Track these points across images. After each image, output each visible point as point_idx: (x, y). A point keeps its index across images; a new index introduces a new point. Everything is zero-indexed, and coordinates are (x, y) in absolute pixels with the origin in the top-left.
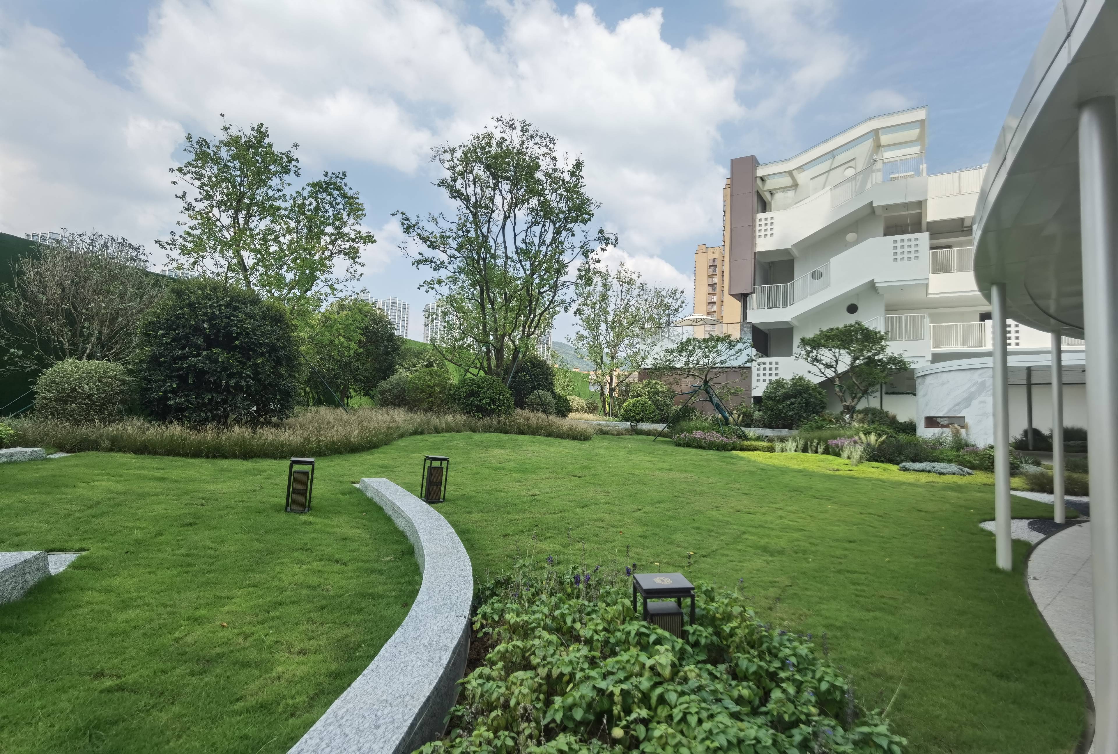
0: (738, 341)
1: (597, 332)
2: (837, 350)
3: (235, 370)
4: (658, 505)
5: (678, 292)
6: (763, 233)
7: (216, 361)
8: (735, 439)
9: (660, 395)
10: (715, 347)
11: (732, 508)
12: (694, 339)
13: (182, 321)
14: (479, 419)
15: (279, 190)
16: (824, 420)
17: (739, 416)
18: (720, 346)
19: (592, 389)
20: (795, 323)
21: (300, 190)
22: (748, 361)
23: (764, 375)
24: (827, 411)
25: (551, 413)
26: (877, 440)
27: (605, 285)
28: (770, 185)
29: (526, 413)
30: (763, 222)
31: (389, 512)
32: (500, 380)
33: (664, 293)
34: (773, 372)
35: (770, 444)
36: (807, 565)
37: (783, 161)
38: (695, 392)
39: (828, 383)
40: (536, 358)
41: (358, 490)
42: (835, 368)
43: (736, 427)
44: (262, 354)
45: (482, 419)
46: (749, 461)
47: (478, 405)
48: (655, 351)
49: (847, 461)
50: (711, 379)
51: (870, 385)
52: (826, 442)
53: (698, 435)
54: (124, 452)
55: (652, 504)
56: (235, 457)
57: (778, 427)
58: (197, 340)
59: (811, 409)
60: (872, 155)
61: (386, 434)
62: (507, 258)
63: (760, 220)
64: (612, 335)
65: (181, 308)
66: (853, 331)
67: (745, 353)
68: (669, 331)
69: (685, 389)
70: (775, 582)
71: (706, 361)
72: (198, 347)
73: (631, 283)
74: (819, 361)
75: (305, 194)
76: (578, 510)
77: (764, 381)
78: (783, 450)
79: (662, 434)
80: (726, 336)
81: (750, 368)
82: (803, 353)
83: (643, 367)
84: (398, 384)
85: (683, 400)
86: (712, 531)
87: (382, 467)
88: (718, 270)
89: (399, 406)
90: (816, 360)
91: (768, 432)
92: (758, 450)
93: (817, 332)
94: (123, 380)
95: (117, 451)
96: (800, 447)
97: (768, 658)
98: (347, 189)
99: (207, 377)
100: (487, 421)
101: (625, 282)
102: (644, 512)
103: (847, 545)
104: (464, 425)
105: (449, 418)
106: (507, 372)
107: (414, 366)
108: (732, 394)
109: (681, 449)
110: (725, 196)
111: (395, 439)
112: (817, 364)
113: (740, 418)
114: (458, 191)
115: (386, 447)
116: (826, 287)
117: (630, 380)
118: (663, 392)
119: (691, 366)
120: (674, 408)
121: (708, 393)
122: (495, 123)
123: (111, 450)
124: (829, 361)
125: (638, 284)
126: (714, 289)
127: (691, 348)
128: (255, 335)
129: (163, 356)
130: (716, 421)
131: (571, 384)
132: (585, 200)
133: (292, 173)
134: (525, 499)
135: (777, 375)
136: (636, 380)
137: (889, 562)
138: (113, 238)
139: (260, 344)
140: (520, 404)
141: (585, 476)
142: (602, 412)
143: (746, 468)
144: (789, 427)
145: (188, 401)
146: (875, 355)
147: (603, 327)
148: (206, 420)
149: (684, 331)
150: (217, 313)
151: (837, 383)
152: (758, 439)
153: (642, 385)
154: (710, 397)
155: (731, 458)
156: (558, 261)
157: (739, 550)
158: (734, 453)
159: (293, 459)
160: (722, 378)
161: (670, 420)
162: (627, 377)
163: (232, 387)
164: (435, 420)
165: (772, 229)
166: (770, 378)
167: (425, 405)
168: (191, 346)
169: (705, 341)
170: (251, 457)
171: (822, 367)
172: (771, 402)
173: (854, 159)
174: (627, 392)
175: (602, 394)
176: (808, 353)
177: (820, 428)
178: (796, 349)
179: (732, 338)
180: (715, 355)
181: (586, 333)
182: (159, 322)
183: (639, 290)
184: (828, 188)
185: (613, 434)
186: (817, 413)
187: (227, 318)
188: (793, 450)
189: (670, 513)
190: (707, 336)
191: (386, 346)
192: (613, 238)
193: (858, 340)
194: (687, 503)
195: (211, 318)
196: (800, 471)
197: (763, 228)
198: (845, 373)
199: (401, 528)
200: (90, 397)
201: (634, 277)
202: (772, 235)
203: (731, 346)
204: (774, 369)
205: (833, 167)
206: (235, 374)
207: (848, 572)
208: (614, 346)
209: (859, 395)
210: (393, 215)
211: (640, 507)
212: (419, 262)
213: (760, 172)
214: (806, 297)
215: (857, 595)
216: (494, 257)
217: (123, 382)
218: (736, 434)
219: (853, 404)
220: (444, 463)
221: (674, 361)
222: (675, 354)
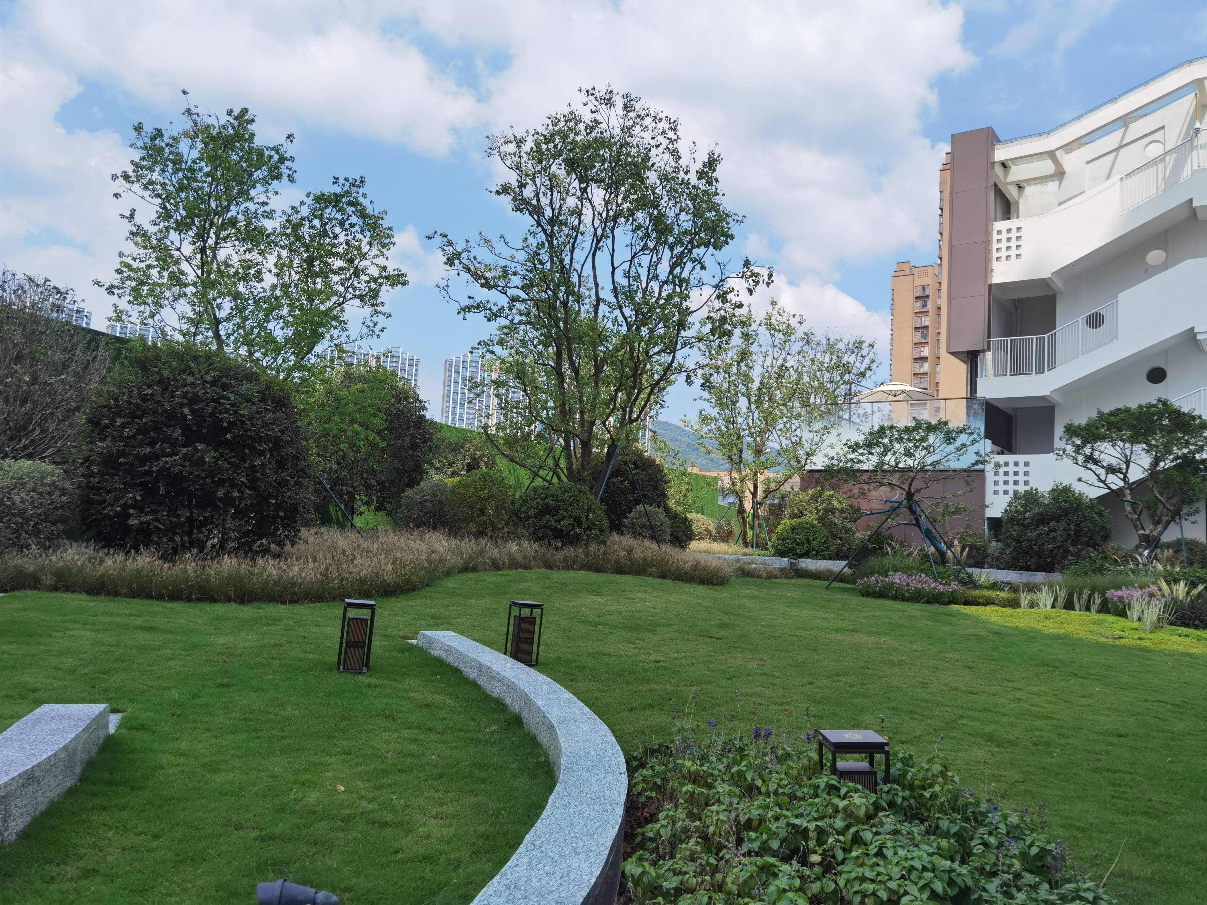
0: (960, 431)
1: (732, 411)
2: (1127, 445)
3: (225, 476)
4: (837, 678)
5: (865, 346)
6: (1003, 254)
7: (201, 462)
8: (955, 586)
9: (837, 514)
10: (924, 439)
11: (945, 685)
12: (892, 428)
13: (150, 405)
14: (557, 549)
15: (264, 204)
16: (1105, 558)
17: (963, 550)
18: (931, 439)
19: (723, 502)
20: (1057, 398)
21: (297, 204)
22: (977, 463)
23: (1006, 483)
24: (1112, 544)
25: (664, 541)
26: (1188, 593)
27: (746, 336)
28: (1016, 173)
29: (627, 540)
30: (1004, 236)
31: (472, 674)
32: (586, 488)
33: (841, 346)
34: (1021, 478)
35: (1012, 595)
36: (1049, 760)
37: (1040, 135)
38: (892, 511)
39: (1115, 496)
40: (639, 454)
41: (418, 648)
42: (1125, 475)
43: (957, 567)
44: (262, 453)
45: (562, 549)
46: (977, 621)
47: (556, 527)
48: (827, 443)
49: (1136, 625)
50: (918, 491)
51: (1184, 502)
52: (1103, 594)
53: (897, 578)
54: (74, 592)
55: (829, 677)
56: (228, 600)
57: (1027, 569)
58: (173, 431)
59: (1085, 539)
60: (1192, 121)
61: (428, 571)
62: (598, 300)
63: (999, 232)
64: (756, 415)
65: (149, 386)
66: (1154, 414)
67: (972, 449)
68: (850, 408)
69: (877, 506)
70: (1001, 776)
71: (910, 462)
72: (173, 443)
73: (788, 332)
74: (1096, 462)
75: (305, 211)
76: (724, 682)
77: (1006, 492)
78: (1033, 605)
79: (839, 577)
80: (940, 423)
81: (983, 471)
82: (1070, 448)
83: (808, 467)
84: (434, 494)
85: (874, 522)
86: (915, 713)
87: (433, 617)
88: (930, 305)
89: (435, 528)
90: (1091, 459)
91: (1012, 576)
92: (993, 603)
93: (1094, 415)
94: (64, 489)
95: (64, 591)
96: (1061, 601)
97: (973, 824)
98: (365, 202)
99: (186, 485)
100: (568, 552)
101: (779, 331)
102: (817, 687)
103: (1115, 740)
104: (535, 559)
105: (513, 547)
106: (596, 476)
107: (451, 465)
108: (951, 514)
109: (869, 600)
110: (942, 183)
111: (439, 578)
112: (1094, 467)
113: (965, 553)
114: (526, 202)
115: (428, 589)
116: (1111, 341)
117: (786, 487)
118: (842, 511)
119: (886, 467)
120: (859, 535)
121: (913, 512)
122: (584, 98)
123: (55, 588)
124: (1114, 462)
125: (800, 334)
126: (925, 336)
127: (886, 441)
128: (253, 425)
129: (123, 454)
130: (925, 557)
131: (691, 495)
132: (723, 217)
133: (285, 179)
134: (647, 666)
135: (1026, 483)
136: (797, 489)
137: (1171, 762)
138: (30, 279)
139: (261, 437)
140: (616, 527)
141: (727, 638)
142: (740, 541)
143: (970, 631)
144: (1048, 568)
145: (156, 520)
146: (1194, 452)
147: (743, 403)
148: (185, 548)
149: (875, 409)
150: (201, 393)
151: (1129, 498)
152: (994, 586)
153: (806, 498)
154: (917, 519)
155: (948, 615)
156: (678, 307)
157: (954, 738)
158: (954, 607)
159: (347, 601)
160: (936, 489)
161: (852, 554)
162: (781, 483)
163: (221, 499)
164: (492, 551)
165: (1018, 247)
166: (1016, 488)
167: (473, 527)
168: (163, 441)
169: (907, 430)
170: (250, 601)
171: (1102, 472)
172: (1016, 527)
173: (1163, 128)
174: (780, 507)
175: (741, 511)
176: (1078, 449)
177: (1100, 570)
178: (1058, 443)
179: (951, 426)
180: (924, 452)
181: (714, 412)
182: (117, 406)
183: (801, 344)
184: (1116, 177)
185: (760, 577)
186: (1095, 545)
187: (213, 400)
188: (1049, 606)
189: (855, 689)
190: (912, 424)
191: (413, 436)
192: (765, 273)
193: (1162, 429)
194: (880, 677)
195: (193, 401)
196: (1057, 638)
197: (1004, 245)
198: (1141, 483)
199: (495, 695)
200: (22, 513)
201: (794, 322)
202: (1018, 256)
203: (949, 439)
204: (1021, 473)
205: (1124, 142)
206: (223, 481)
207: (1108, 770)
208: (761, 434)
209: (1165, 519)
210: (429, 238)
211: (811, 681)
212: (467, 309)
213: (1000, 154)
214: (1076, 357)
215: (1113, 797)
216: (579, 299)
217: (64, 492)
218: (957, 578)
219: (1155, 533)
220: (537, 612)
221: (860, 462)
222: (861, 451)
